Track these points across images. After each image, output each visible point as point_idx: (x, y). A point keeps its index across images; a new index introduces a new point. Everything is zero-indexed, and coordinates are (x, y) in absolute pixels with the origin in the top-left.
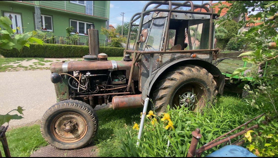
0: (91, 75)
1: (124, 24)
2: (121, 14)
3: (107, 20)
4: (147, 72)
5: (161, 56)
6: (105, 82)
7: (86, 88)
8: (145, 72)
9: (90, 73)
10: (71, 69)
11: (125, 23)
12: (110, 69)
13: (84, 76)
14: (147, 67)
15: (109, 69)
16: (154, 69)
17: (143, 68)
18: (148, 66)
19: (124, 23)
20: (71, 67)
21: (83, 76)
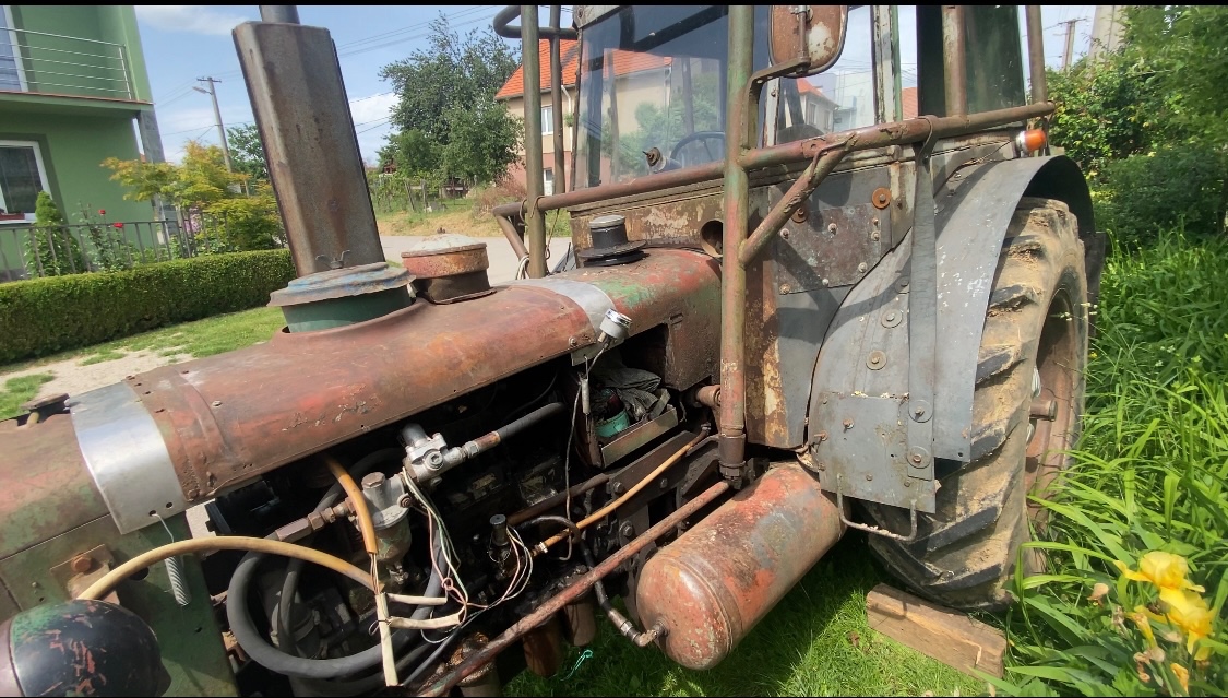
0: (455, 454)
1: (228, 137)
2: (196, 89)
3: (142, 108)
4: (816, 298)
5: (901, 167)
6: (543, 473)
7: (452, 607)
8: (805, 301)
9: (438, 441)
10: (220, 468)
11: (235, 133)
12: (581, 342)
13: (395, 480)
14: (812, 262)
15: (575, 349)
16: (862, 266)
17: (786, 276)
18: (818, 259)
19: (227, 134)
20: (210, 440)
21: (383, 489)
